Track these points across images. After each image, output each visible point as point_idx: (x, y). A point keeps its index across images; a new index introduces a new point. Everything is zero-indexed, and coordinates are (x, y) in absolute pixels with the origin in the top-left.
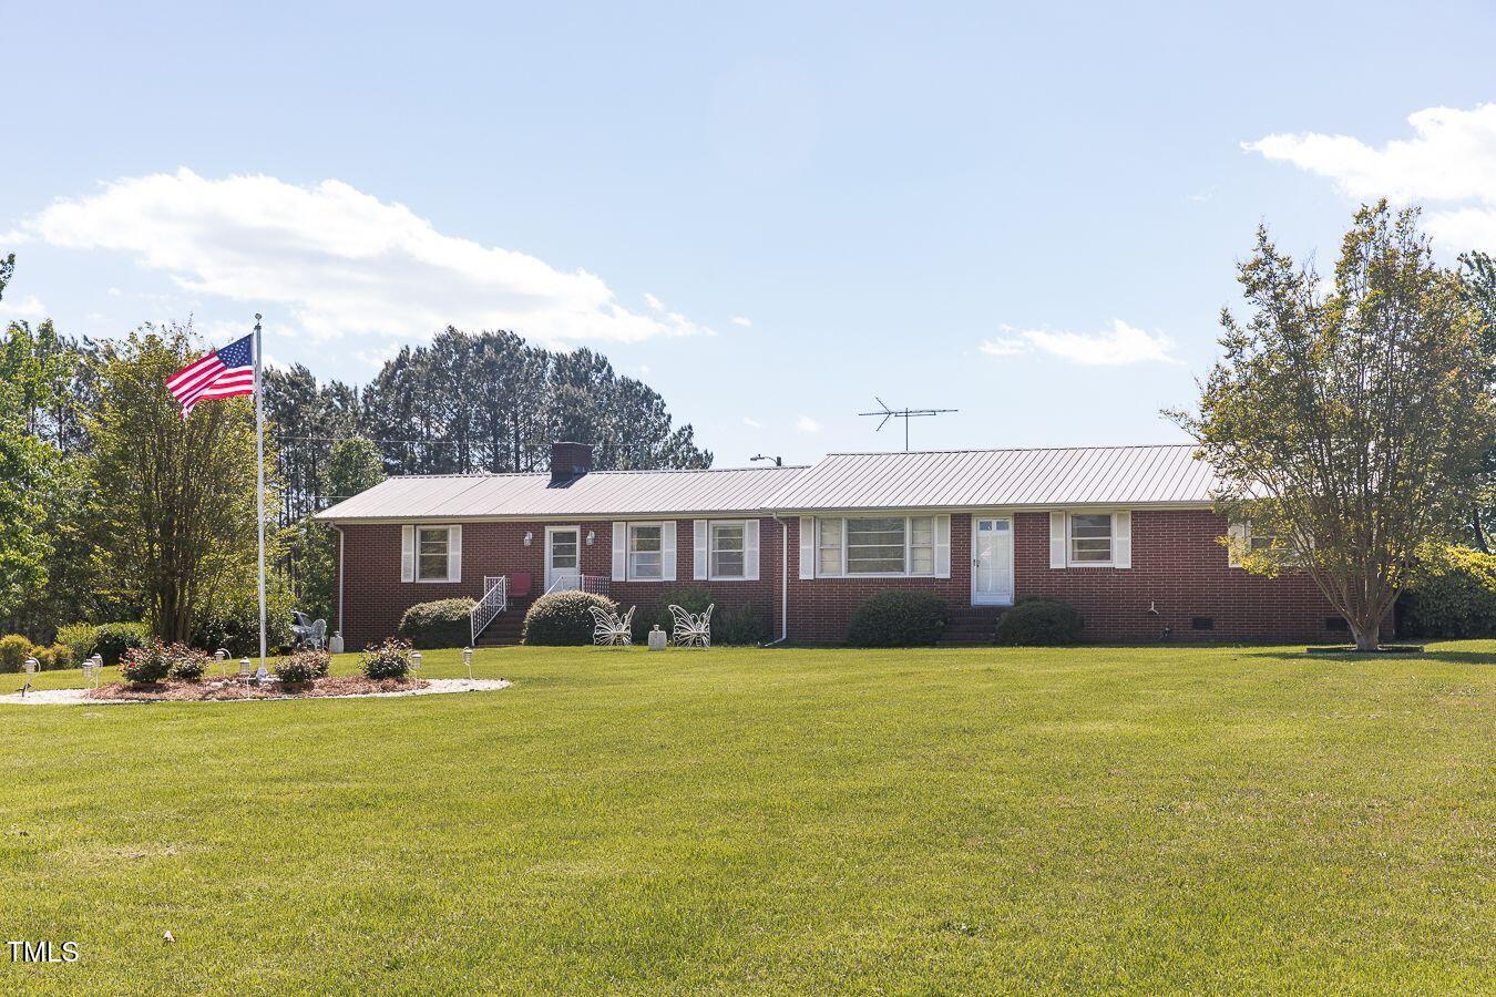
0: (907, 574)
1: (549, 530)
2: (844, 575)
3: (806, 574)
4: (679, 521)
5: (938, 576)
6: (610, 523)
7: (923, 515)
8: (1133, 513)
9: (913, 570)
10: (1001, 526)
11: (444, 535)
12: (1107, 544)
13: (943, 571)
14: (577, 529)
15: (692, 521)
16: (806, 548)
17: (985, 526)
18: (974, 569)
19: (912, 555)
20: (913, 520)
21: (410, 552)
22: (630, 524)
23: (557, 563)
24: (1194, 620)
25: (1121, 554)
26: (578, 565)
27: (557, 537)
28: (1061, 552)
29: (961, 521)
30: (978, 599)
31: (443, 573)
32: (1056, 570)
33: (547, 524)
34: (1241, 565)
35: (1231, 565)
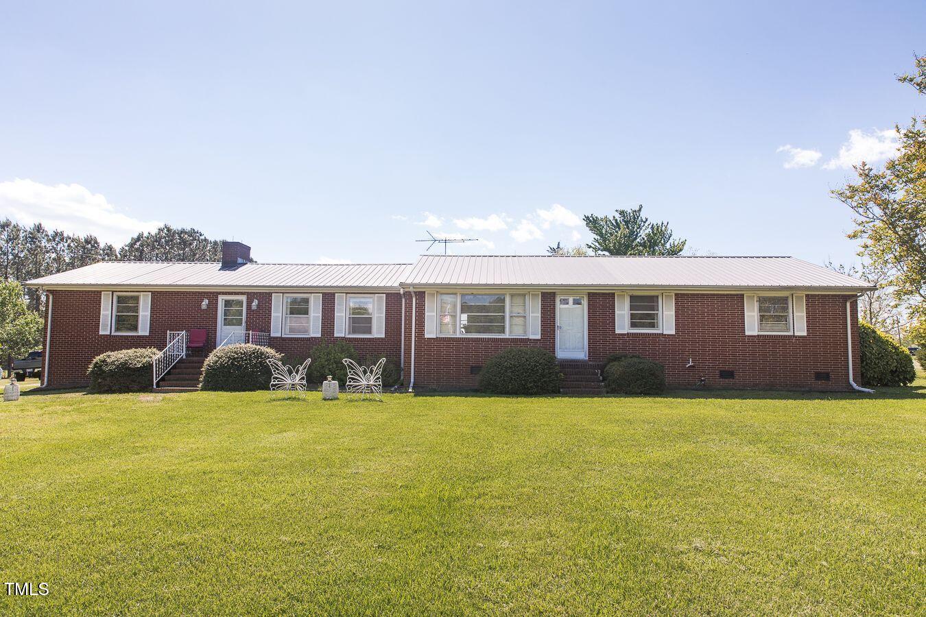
0: (507, 336)
1: (221, 298)
2: (458, 335)
3: (430, 332)
4: (324, 294)
5: (531, 337)
6: (270, 294)
7: (520, 292)
8: (676, 295)
9: (511, 332)
10: (577, 302)
11: (137, 299)
12: (652, 317)
13: (535, 333)
14: (244, 298)
15: (334, 294)
16: (430, 314)
17: (565, 302)
18: (558, 333)
19: (510, 321)
20: (512, 296)
21: (107, 313)
22: (285, 295)
23: (227, 322)
24: (721, 371)
25: (667, 322)
26: (244, 324)
27: (228, 303)
28: (623, 323)
29: (549, 297)
30: (561, 354)
31: (135, 328)
32: (619, 334)
33: (220, 293)
34: (756, 333)
35: (747, 333)
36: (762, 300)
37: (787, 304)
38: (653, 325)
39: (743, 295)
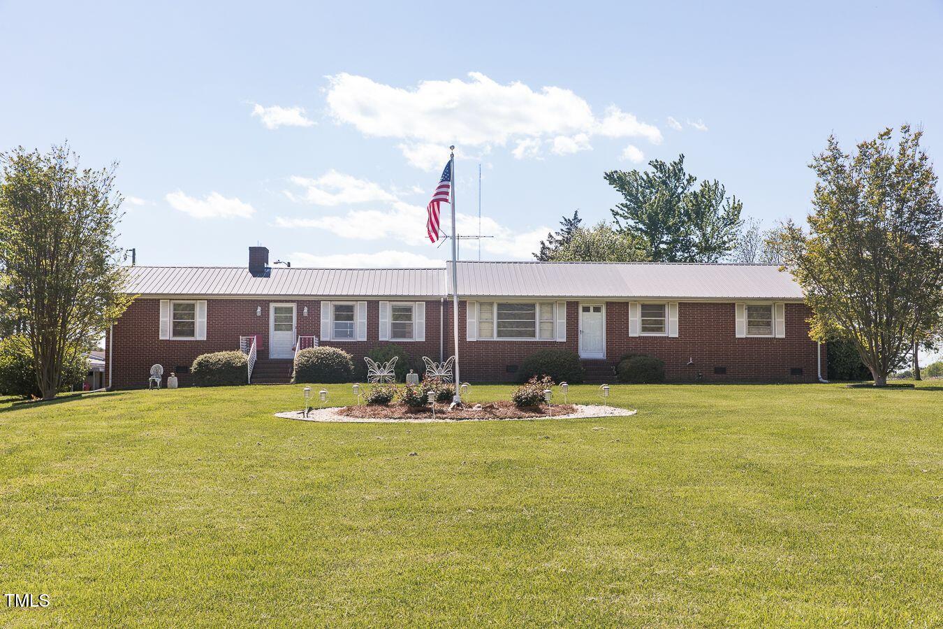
0: (537, 339)
1: (272, 306)
2: (495, 338)
3: (472, 337)
4: (369, 302)
5: (559, 340)
6: (318, 302)
7: (549, 302)
8: (680, 304)
9: (540, 336)
10: (597, 309)
11: (192, 307)
12: (661, 322)
13: (561, 336)
14: (294, 306)
15: (378, 302)
16: (471, 321)
17: (586, 309)
18: (580, 336)
19: (540, 325)
20: (541, 304)
21: (166, 320)
22: (334, 302)
23: (277, 328)
24: (715, 368)
25: (672, 327)
26: (294, 329)
27: (279, 310)
28: (635, 326)
29: (573, 306)
30: (584, 354)
31: (192, 333)
32: (632, 337)
33: (272, 301)
34: (744, 336)
35: (737, 336)
36: (750, 308)
37: (770, 311)
38: (660, 329)
39: (734, 304)
